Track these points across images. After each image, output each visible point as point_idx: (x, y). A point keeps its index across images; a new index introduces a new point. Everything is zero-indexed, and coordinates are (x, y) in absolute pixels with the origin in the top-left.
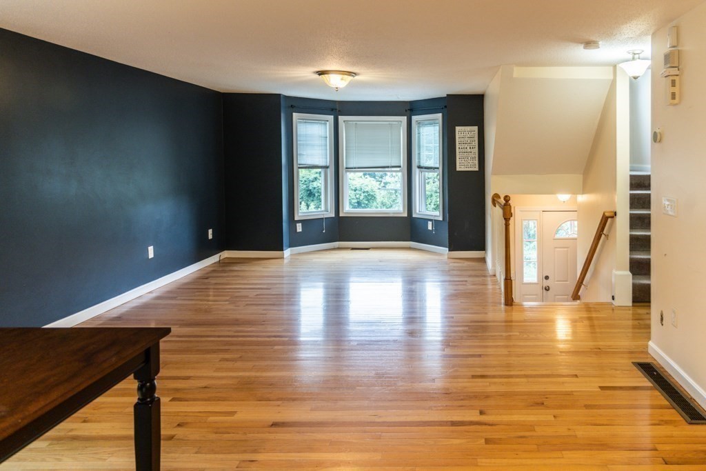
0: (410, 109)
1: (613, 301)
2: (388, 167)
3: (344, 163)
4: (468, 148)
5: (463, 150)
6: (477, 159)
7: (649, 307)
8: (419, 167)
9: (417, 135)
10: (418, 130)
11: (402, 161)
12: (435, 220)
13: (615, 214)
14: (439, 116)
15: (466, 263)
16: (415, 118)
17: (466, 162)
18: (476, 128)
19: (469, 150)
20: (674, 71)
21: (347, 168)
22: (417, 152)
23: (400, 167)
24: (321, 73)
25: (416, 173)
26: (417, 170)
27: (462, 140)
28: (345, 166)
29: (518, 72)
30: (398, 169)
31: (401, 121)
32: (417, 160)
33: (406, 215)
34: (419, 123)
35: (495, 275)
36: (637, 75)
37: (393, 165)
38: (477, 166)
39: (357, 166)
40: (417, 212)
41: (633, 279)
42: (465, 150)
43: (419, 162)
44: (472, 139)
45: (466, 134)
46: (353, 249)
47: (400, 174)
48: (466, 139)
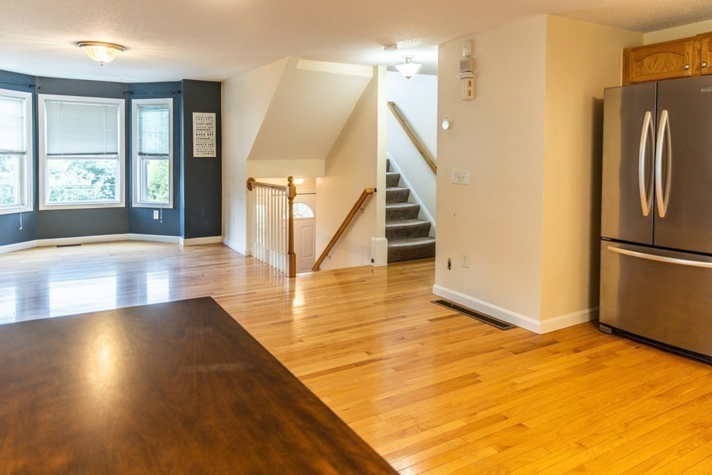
0: (129, 92)
1: (372, 264)
2: (102, 154)
3: (44, 148)
4: (206, 134)
5: (201, 137)
6: (215, 145)
7: (434, 260)
8: (141, 154)
9: (138, 120)
10: (140, 114)
11: (120, 147)
12: (163, 209)
13: (375, 190)
14: (170, 101)
15: (209, 249)
16: (135, 102)
17: (203, 148)
18: (214, 115)
19: (207, 137)
20: (470, 75)
21: (48, 155)
22: (138, 138)
23: (117, 153)
24: (83, 44)
25: (137, 160)
26: (139, 157)
27: (200, 126)
28: (46, 153)
29: (303, 64)
30: (114, 156)
31: (118, 104)
32: (138, 147)
33: (124, 205)
34: (140, 107)
35: (250, 256)
36: (409, 75)
37: (108, 151)
38: (215, 153)
39: (63, 152)
40: (138, 201)
41: (388, 244)
42: (203, 137)
43: (140, 148)
44: (210, 126)
45: (202, 121)
46: (58, 246)
47: (115, 161)
48: (204, 125)
